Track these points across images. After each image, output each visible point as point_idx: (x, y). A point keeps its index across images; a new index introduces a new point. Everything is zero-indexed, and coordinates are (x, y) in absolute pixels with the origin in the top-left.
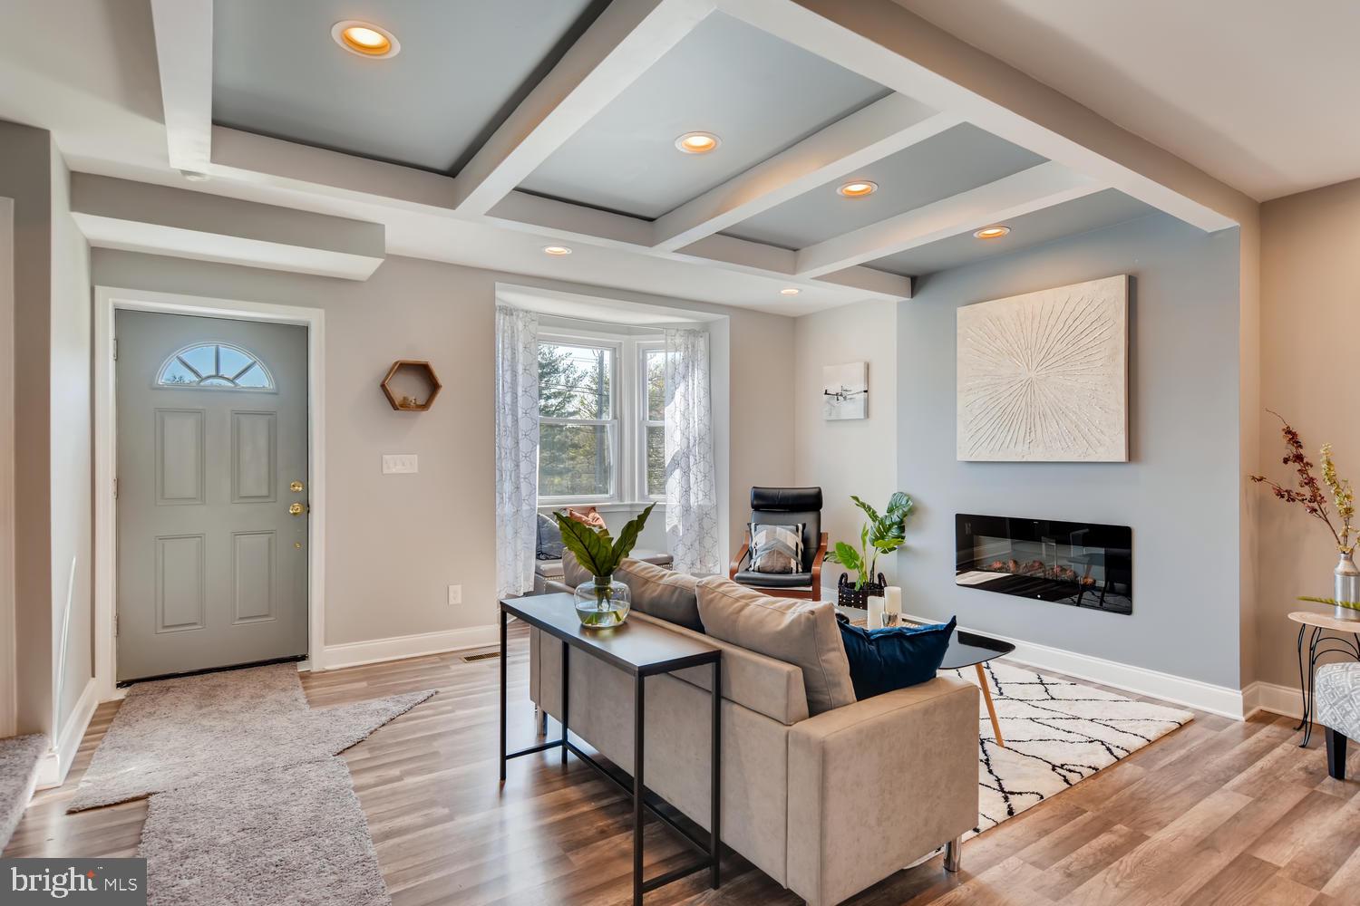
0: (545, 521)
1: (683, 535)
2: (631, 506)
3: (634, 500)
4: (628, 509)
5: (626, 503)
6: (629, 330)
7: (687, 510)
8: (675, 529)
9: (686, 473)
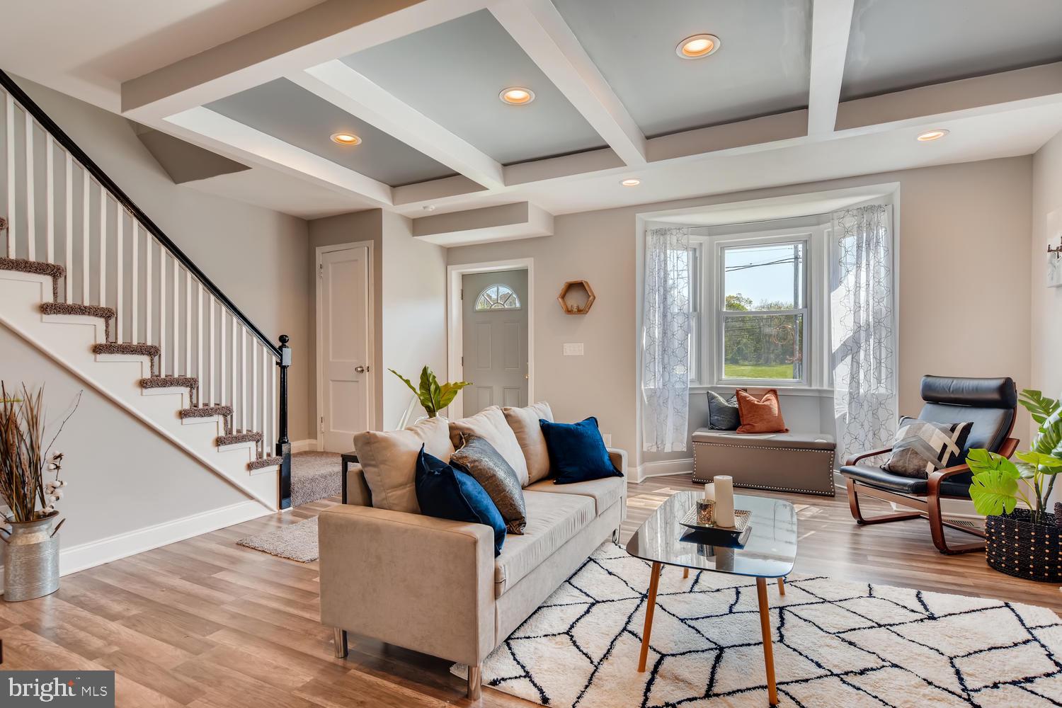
0: (714, 397)
1: (849, 423)
2: (819, 391)
3: (823, 386)
4: (817, 395)
5: (813, 388)
6: (818, 219)
7: (854, 397)
8: (843, 417)
9: (856, 362)
